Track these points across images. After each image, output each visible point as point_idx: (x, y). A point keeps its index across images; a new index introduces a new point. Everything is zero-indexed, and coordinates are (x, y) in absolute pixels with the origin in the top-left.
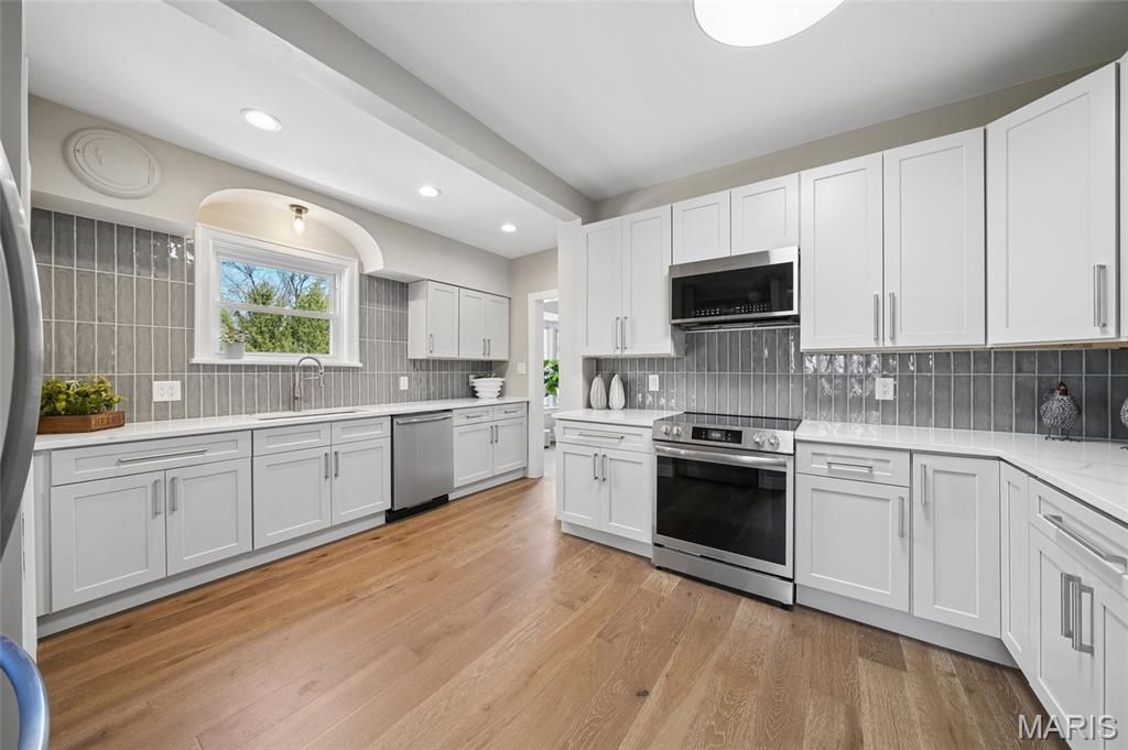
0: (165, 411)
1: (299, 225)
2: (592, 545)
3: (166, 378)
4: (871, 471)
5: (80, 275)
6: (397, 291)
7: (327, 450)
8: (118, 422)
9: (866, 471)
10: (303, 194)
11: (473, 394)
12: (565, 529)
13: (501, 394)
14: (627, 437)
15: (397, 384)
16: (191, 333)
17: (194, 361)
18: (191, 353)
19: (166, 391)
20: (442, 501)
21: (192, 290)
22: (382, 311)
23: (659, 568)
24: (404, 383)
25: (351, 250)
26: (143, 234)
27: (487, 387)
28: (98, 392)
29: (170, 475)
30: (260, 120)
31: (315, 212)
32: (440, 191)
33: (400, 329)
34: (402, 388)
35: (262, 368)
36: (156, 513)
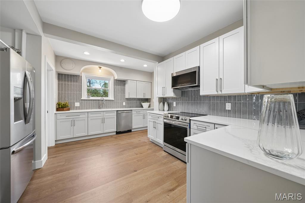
0: (77, 108)
1: (100, 71)
2: (154, 144)
3: (77, 102)
4: (206, 129)
5: (65, 84)
6: (122, 83)
7: (102, 117)
8: (69, 110)
9: (205, 128)
10: (101, 65)
11: (142, 107)
12: (150, 140)
13: (149, 107)
14: (160, 117)
15: (122, 104)
16: (81, 93)
17: (81, 99)
18: (81, 98)
19: (77, 104)
20: (130, 131)
21: (81, 85)
22: (119, 87)
23: (165, 151)
24: (124, 104)
25: (112, 75)
26: (74, 76)
27: (145, 105)
28: (66, 104)
29: (74, 119)
30: (87, 53)
31: (103, 67)
32: (125, 61)
33: (123, 91)
34: (124, 105)
35: (94, 100)
36: (72, 126)
